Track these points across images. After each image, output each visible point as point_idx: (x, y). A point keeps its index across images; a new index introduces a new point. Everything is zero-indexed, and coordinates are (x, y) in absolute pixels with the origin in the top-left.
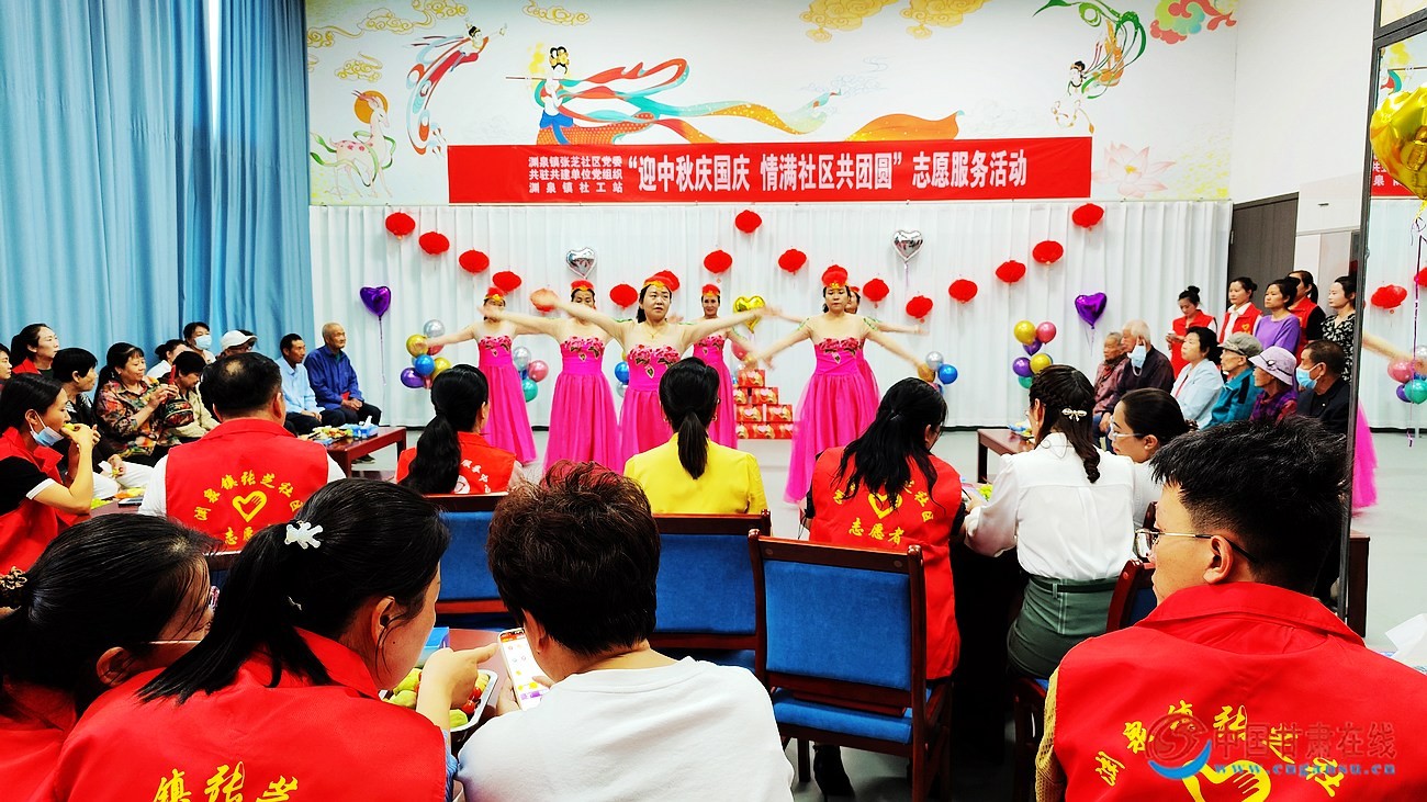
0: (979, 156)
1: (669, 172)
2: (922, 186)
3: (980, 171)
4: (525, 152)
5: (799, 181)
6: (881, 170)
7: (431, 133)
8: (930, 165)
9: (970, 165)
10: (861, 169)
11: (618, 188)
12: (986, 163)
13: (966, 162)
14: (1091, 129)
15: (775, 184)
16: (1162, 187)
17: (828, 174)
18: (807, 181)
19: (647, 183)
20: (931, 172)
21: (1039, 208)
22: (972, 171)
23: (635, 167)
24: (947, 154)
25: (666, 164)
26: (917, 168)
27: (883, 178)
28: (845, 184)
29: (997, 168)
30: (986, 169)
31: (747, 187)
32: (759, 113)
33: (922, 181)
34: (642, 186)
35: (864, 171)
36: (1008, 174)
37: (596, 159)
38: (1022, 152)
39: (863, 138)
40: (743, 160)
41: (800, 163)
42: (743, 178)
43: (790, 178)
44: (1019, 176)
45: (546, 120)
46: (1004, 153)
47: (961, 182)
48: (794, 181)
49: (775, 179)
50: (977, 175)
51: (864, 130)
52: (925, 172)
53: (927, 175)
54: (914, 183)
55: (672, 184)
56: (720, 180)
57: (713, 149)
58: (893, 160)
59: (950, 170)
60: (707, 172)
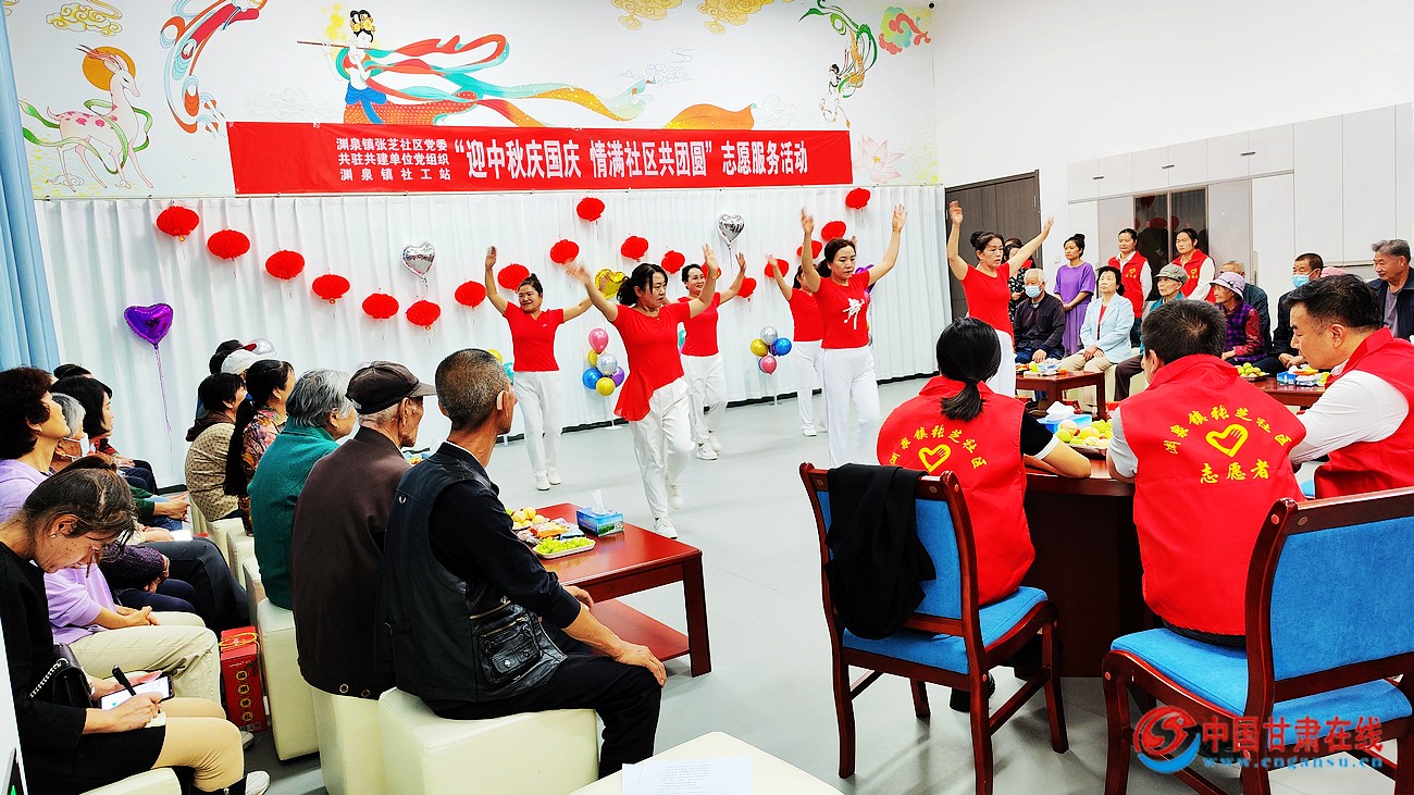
0: (772, 146)
1: (499, 158)
2: (730, 173)
3: (773, 160)
4: (330, 132)
5: (626, 168)
6: (697, 158)
7: (201, 105)
8: (735, 152)
9: (766, 154)
10: (679, 157)
11: (445, 175)
12: (778, 153)
13: (762, 151)
14: (848, 124)
15: (605, 170)
16: (898, 175)
17: (652, 162)
18: (634, 168)
19: (477, 170)
20: (736, 159)
21: (821, 193)
22: (768, 159)
23: (462, 151)
24: (747, 144)
25: (494, 149)
26: (725, 156)
27: (699, 166)
28: (667, 170)
29: (785, 157)
30: (777, 157)
31: (579, 173)
32: (583, 97)
33: (730, 169)
34: (472, 172)
35: (683, 158)
36: (794, 162)
37: (417, 142)
38: (802, 142)
39: (678, 126)
40: (571, 146)
41: (626, 150)
42: (574, 165)
43: (618, 166)
44: (802, 165)
45: (353, 95)
46: (789, 144)
47: (761, 170)
48: (622, 168)
49: (604, 166)
50: (772, 163)
51: (676, 119)
52: (732, 160)
53: (734, 162)
54: (724, 171)
55: (504, 170)
56: (552, 167)
57: (542, 134)
58: (705, 149)
59: (751, 159)
60: (537, 158)
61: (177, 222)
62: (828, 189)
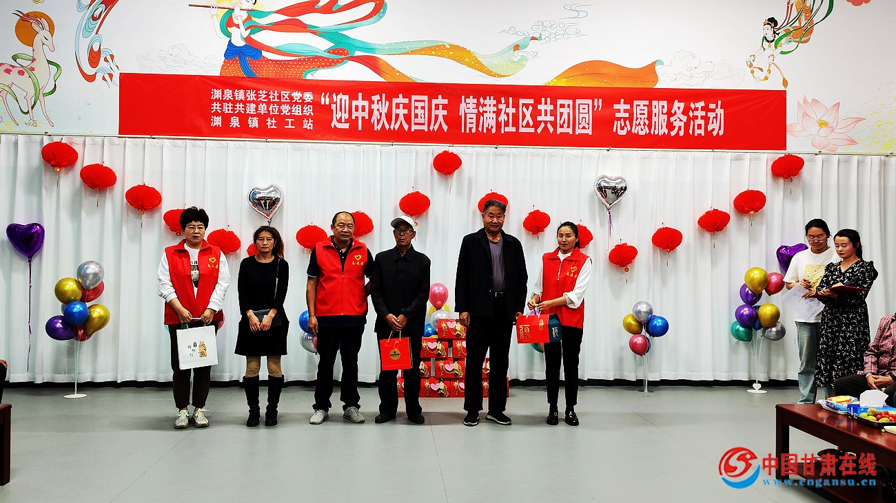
0: (678, 106)
1: (363, 110)
2: (621, 133)
3: (679, 121)
5: (498, 125)
6: (581, 116)
7: (102, 59)
8: (630, 112)
9: (670, 114)
10: (561, 114)
11: (308, 125)
12: (685, 112)
13: (665, 110)
15: (474, 126)
16: (852, 142)
17: (528, 118)
18: (507, 124)
19: (339, 121)
20: (631, 119)
21: (738, 159)
22: (672, 119)
23: (327, 103)
24: (647, 103)
25: (360, 102)
26: (617, 115)
27: (583, 124)
28: (546, 128)
29: (696, 117)
30: (684, 118)
31: (445, 128)
32: (458, 53)
34: (334, 123)
35: (565, 116)
36: (706, 124)
37: (285, 94)
38: (719, 102)
39: (563, 83)
40: (441, 101)
41: (500, 106)
42: (441, 119)
43: (489, 120)
44: (717, 127)
45: (232, 51)
46: (702, 104)
47: (661, 130)
48: (494, 124)
49: (474, 121)
50: (677, 124)
51: (563, 75)
52: (625, 119)
53: (627, 122)
54: (614, 130)
55: (367, 123)
56: (417, 121)
57: (411, 88)
58: (594, 107)
59: (650, 118)
60: (402, 112)
61: (57, 155)
62: (748, 155)
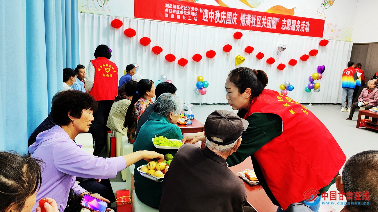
0: (299, 22)
1: (213, 16)
2: (284, 29)
3: (298, 27)
4: (164, 1)
5: (251, 24)
6: (274, 23)
8: (286, 23)
9: (296, 24)
10: (268, 22)
11: (195, 19)
12: (300, 24)
13: (295, 23)
14: (325, 18)
15: (244, 24)
16: (338, 37)
17: (259, 22)
18: (253, 24)
19: (205, 19)
20: (286, 25)
21: (312, 40)
23: (202, 12)
24: (291, 20)
25: (212, 13)
26: (283, 23)
27: (274, 26)
28: (264, 26)
29: (302, 26)
30: (300, 26)
31: (236, 24)
33: (284, 28)
34: (203, 19)
35: (269, 22)
36: (305, 28)
37: (189, 7)
38: (309, 22)
39: (270, 12)
40: (235, 14)
41: (252, 18)
42: (235, 21)
43: (248, 23)
44: (307, 30)
46: (304, 22)
47: (293, 29)
48: (250, 23)
49: (244, 22)
51: (270, 9)
52: (285, 25)
53: (285, 26)
54: (282, 28)
55: (213, 20)
56: (228, 20)
57: (227, 9)
58: (277, 20)
59: (291, 25)
60: (224, 17)
61: (116, 24)
62: (314, 38)
